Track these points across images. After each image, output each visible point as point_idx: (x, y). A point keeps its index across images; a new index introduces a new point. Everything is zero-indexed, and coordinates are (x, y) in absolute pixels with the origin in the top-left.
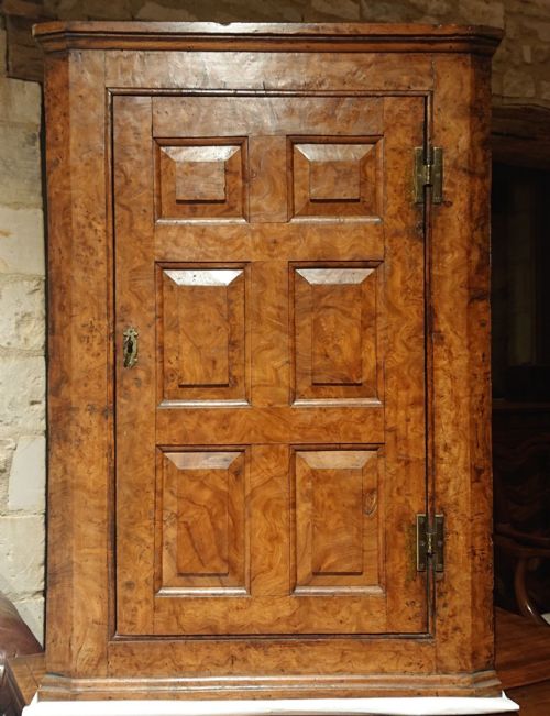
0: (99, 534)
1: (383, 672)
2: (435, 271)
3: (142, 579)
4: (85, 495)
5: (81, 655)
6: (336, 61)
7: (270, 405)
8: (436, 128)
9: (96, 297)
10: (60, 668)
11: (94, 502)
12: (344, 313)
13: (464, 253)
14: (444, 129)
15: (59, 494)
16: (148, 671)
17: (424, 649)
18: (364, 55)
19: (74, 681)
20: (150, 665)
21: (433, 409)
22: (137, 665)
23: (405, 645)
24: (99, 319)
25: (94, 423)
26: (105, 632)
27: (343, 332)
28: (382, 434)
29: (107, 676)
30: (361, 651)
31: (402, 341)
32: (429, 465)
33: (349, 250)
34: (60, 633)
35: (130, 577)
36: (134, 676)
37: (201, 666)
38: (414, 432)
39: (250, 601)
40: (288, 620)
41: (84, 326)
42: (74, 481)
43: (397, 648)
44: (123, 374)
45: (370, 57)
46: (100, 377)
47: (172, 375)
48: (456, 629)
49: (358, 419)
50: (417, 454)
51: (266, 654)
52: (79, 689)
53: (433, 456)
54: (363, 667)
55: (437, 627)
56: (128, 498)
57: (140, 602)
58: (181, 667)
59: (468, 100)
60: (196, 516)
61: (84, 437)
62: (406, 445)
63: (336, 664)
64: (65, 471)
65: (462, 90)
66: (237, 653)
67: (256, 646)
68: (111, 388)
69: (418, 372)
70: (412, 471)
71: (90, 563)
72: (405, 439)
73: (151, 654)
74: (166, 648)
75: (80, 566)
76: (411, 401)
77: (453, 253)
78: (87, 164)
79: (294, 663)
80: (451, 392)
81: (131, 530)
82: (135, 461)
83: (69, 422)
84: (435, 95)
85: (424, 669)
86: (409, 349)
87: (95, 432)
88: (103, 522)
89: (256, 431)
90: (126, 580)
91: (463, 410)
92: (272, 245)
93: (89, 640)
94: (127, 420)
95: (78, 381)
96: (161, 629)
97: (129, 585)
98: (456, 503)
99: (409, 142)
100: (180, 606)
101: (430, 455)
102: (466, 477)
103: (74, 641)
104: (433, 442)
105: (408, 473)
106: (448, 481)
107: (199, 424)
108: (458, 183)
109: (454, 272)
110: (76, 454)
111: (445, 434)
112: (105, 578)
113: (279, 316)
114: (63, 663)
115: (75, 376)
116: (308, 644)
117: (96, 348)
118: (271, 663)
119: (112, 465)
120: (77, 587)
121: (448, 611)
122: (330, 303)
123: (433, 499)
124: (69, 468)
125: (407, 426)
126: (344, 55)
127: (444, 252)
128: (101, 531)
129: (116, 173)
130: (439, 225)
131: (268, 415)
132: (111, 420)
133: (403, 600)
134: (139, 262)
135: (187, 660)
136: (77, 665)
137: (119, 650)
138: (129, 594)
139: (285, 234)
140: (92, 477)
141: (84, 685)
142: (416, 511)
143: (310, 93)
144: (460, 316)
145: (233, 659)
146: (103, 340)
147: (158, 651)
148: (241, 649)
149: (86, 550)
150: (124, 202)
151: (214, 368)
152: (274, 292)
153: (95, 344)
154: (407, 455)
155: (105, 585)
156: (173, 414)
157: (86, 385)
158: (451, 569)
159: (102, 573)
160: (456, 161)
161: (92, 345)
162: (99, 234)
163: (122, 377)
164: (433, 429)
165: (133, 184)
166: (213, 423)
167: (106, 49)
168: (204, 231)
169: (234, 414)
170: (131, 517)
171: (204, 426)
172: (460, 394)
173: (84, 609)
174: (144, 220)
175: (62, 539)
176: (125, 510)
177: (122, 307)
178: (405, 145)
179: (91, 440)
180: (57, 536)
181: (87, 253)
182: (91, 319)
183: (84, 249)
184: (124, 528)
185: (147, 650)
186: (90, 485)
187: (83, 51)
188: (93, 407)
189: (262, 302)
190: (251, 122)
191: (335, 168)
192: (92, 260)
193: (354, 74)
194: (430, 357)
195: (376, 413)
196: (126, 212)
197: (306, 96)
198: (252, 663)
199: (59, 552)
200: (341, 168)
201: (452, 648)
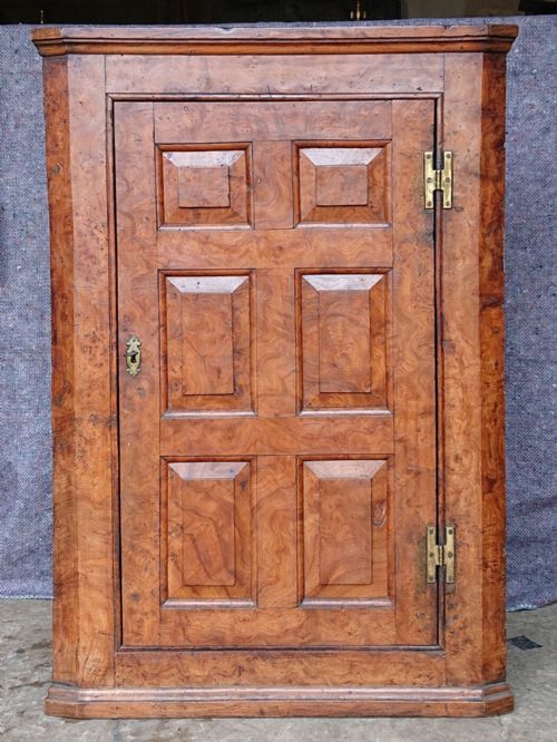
0: (105, 546)
1: (392, 683)
2: (446, 278)
3: (147, 591)
4: (90, 506)
5: (88, 666)
6: (343, 62)
7: (276, 415)
8: (447, 131)
9: (98, 307)
10: (67, 678)
11: (97, 513)
12: (351, 320)
13: (476, 260)
14: (455, 133)
15: (63, 505)
16: (155, 681)
17: (434, 661)
18: (371, 56)
19: (81, 692)
20: (156, 675)
21: (443, 418)
22: (144, 676)
23: (415, 657)
24: (102, 329)
25: (98, 434)
26: (111, 643)
27: (352, 340)
28: (392, 445)
29: (114, 687)
30: (369, 663)
31: (412, 350)
32: (440, 476)
33: (357, 256)
34: (67, 643)
35: (135, 588)
36: (141, 686)
37: (208, 676)
38: (425, 443)
39: (257, 613)
40: (295, 632)
41: (87, 336)
42: (78, 493)
43: (407, 660)
44: (127, 384)
46: (104, 387)
47: (176, 385)
48: (467, 641)
49: (367, 429)
50: (428, 465)
51: (274, 665)
52: (88, 699)
53: (444, 466)
54: (371, 679)
55: (448, 639)
56: (133, 510)
57: (146, 614)
58: (188, 678)
59: (480, 102)
60: (202, 528)
61: (87, 448)
62: (417, 456)
63: (344, 676)
64: (69, 482)
65: (474, 91)
66: (244, 664)
67: (264, 658)
68: (114, 398)
69: (428, 381)
70: (422, 484)
71: (94, 574)
72: (415, 449)
73: (157, 665)
74: (172, 658)
75: (86, 577)
76: (421, 411)
77: (464, 259)
78: (87, 172)
79: (302, 674)
80: (463, 401)
81: (135, 542)
82: (139, 473)
83: (72, 433)
84: (446, 97)
85: (434, 681)
86: (419, 358)
87: (99, 443)
88: (108, 534)
89: (262, 442)
90: (132, 591)
91: (476, 420)
92: (278, 252)
93: (96, 650)
94: (130, 430)
95: (81, 392)
96: (167, 641)
97: (135, 597)
98: (468, 515)
99: (417, 145)
100: (187, 617)
101: (441, 467)
102: (478, 487)
103: (81, 650)
104: (444, 453)
105: (418, 484)
106: (459, 492)
107: (205, 436)
108: (470, 187)
109: (465, 279)
110: (80, 465)
111: (456, 444)
112: (111, 589)
113: (285, 324)
114: (70, 673)
115: (77, 387)
116: (316, 655)
117: (99, 359)
118: (279, 674)
119: (117, 476)
120: (82, 597)
121: (459, 623)
122: (338, 310)
123: (444, 510)
124: (73, 478)
125: (417, 436)
126: (350, 56)
127: (455, 259)
128: (106, 543)
129: (118, 180)
130: (450, 231)
131: (274, 426)
132: (114, 431)
133: (412, 611)
134: (141, 271)
135: (195, 671)
136: (83, 674)
137: (125, 661)
138: (135, 606)
139: (291, 240)
140: (97, 488)
141: (91, 696)
142: (426, 521)
143: (317, 97)
144: (472, 324)
145: (241, 669)
146: (105, 350)
147: (164, 662)
148: (248, 660)
149: (92, 562)
150: (126, 210)
151: (219, 377)
152: (280, 299)
153: (99, 353)
154: (418, 466)
155: (111, 595)
156: (177, 425)
157: (89, 396)
158: (462, 580)
159: (107, 585)
160: (467, 165)
161: (94, 355)
162: (101, 242)
163: (125, 388)
164: (444, 439)
165: (136, 191)
166: (219, 434)
167: (106, 54)
168: (207, 238)
169: (239, 424)
170: (136, 529)
171: (210, 437)
172: (472, 404)
173: (90, 620)
174: (147, 227)
175: (68, 550)
176: (130, 522)
177: (125, 316)
178: (415, 149)
179: (95, 451)
180: (63, 547)
181: (89, 261)
182: (93, 329)
183: (85, 259)
184: (129, 540)
185: (154, 661)
186: (95, 495)
187: (82, 56)
188: (96, 417)
189: (267, 309)
190: (255, 127)
191: (341, 173)
192: (94, 269)
193: (362, 76)
194: (441, 366)
195: (385, 423)
196: (129, 221)
197: (311, 100)
198: (260, 674)
199: (64, 562)
200: (348, 173)
201: (462, 660)
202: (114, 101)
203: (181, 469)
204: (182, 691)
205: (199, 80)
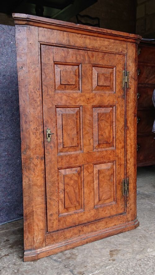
0: (41, 200)
1: (115, 225)
2: (127, 109)
3: (55, 212)
4: (36, 187)
5: (38, 242)
6: (104, 41)
7: (88, 152)
8: (127, 65)
9: (37, 118)
10: (30, 248)
11: (39, 190)
12: (106, 121)
13: (133, 103)
14: (129, 66)
15: (27, 188)
16: (57, 241)
17: (124, 216)
18: (111, 40)
19: (36, 251)
20: (57, 239)
21: (126, 149)
22: (54, 240)
23: (120, 217)
24: (39, 126)
25: (39, 163)
26: (44, 232)
27: (106, 127)
28: (115, 157)
29: (45, 246)
30: (110, 221)
31: (120, 130)
32: (125, 165)
33: (108, 101)
34: (29, 236)
35: (51, 212)
36: (53, 244)
37: (71, 235)
38: (121, 156)
39: (84, 213)
40: (93, 217)
41: (34, 129)
42: (33, 183)
43: (118, 218)
44: (47, 145)
45: (113, 41)
46: (40, 146)
47: (60, 144)
48: (131, 209)
49: (110, 154)
50: (123, 162)
51: (88, 227)
52: (39, 252)
53: (126, 162)
55: (127, 210)
56: (50, 187)
57: (54, 220)
58: (66, 238)
59: (134, 57)
60: (70, 189)
61: (35, 168)
62: (120, 160)
63: (105, 226)
64: (29, 180)
65: (133, 54)
66: (81, 229)
67: (86, 226)
68: (43, 150)
69: (123, 138)
71: (39, 210)
72: (120, 158)
74: (62, 232)
75: (36, 212)
76: (122, 147)
77: (131, 103)
79: (95, 228)
80: (130, 144)
81: (51, 197)
82: (51, 174)
83: (30, 163)
84: (127, 55)
85: (124, 222)
86: (121, 132)
87: (39, 166)
88: (43, 196)
89: (85, 160)
90: (50, 214)
91: (133, 149)
92: (88, 100)
93: (40, 236)
94: (48, 160)
95: (33, 148)
96: (61, 227)
97: (51, 215)
98: (131, 175)
99: (122, 69)
100: (66, 218)
101: (125, 162)
102: (133, 167)
103: (35, 237)
104: (126, 158)
105: (121, 168)
106: (129, 169)
107: (70, 160)
108: (132, 82)
109: (131, 109)
110: (33, 174)
111: (129, 156)
112: (44, 214)
113: (90, 123)
114: (31, 245)
115: (32, 147)
116: (98, 222)
117: (38, 136)
118: (89, 230)
119: (44, 176)
120: (35, 219)
121: (129, 205)
122: (103, 119)
123: (126, 175)
124: (31, 179)
125: (121, 154)
126: (106, 39)
127: (129, 103)
129: (42, 73)
130: (128, 95)
131: (88, 155)
132: (43, 161)
133: (120, 204)
134: (50, 105)
135: (68, 235)
136: (36, 245)
137: (49, 236)
138: (51, 218)
139: (91, 97)
140: (39, 181)
141: (39, 251)
142: (122, 178)
143: (97, 50)
144: (132, 121)
145: (80, 231)
146: (40, 133)
147: (59, 234)
148: (82, 228)
149: (38, 206)
150: (45, 84)
151: (73, 141)
152: (88, 115)
153: (38, 135)
154: (121, 163)
155: (43, 216)
156: (62, 157)
157: (35, 150)
158: (130, 193)
159: (43, 213)
160: (132, 76)
162: (38, 95)
163: (46, 146)
164: (126, 155)
165: (48, 77)
166: (73, 159)
167: (39, 27)
168: (69, 95)
169: (79, 156)
170: (51, 193)
172: (132, 144)
173: (38, 226)
174: (52, 91)
175: (29, 204)
176: (49, 191)
177: (46, 122)
178: (121, 70)
179: (38, 168)
180: (27, 203)
181: (34, 102)
182: (36, 126)
183: (33, 101)
184: (49, 197)
185: (57, 235)
186: (39, 184)
187: (31, 26)
188: (38, 157)
189: (85, 119)
190: (82, 58)
191: (104, 76)
192: (36, 105)
193: (109, 46)
194: (126, 134)
195: (114, 152)
196: (46, 88)
197: (97, 51)
198: (85, 231)
199: (28, 208)
200: (106, 76)
201: (130, 215)
202: (41, 44)
203: (63, 171)
204: (65, 242)
205: (66, 40)
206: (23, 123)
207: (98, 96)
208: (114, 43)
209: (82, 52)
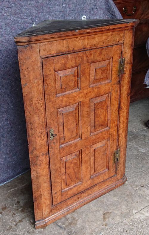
0: (47, 185)
1: (107, 186)
2: (121, 92)
3: (58, 190)
4: (43, 177)
5: (45, 214)
6: (102, 36)
7: (86, 138)
9: (42, 124)
10: (40, 219)
11: (45, 178)
12: (102, 108)
13: (127, 85)
14: (125, 53)
15: (35, 179)
16: (61, 209)
17: (115, 178)
18: (108, 33)
19: (44, 220)
21: (119, 125)
22: (58, 209)
24: (43, 130)
25: (44, 158)
26: (50, 206)
27: (102, 113)
28: (109, 135)
29: (52, 215)
30: (103, 184)
31: (114, 112)
32: (118, 139)
33: (104, 91)
34: (39, 211)
35: (55, 191)
36: (58, 212)
37: (72, 202)
38: (115, 133)
39: (82, 184)
40: (90, 185)
41: (39, 133)
42: (40, 175)
43: (110, 180)
44: (50, 142)
45: (110, 33)
46: (45, 145)
47: (62, 138)
48: (121, 171)
49: (104, 134)
51: (85, 193)
54: (104, 187)
55: (117, 172)
56: (54, 174)
57: (58, 196)
58: (68, 205)
59: (131, 43)
60: (70, 171)
61: (41, 163)
62: (114, 136)
63: (99, 189)
64: (37, 173)
65: (130, 40)
66: (79, 196)
67: (83, 193)
68: (48, 147)
69: (117, 118)
70: (115, 142)
71: (46, 192)
72: (114, 135)
74: (64, 203)
75: (43, 194)
76: (115, 126)
77: (125, 86)
78: (36, 84)
79: (91, 192)
80: (123, 121)
81: (55, 181)
82: (55, 164)
83: (37, 160)
84: (124, 43)
85: (115, 181)
87: (44, 161)
88: (48, 182)
89: (83, 145)
90: (55, 192)
91: (125, 124)
92: (86, 95)
93: (47, 209)
94: (52, 154)
95: (39, 148)
96: (63, 199)
97: (56, 193)
98: (122, 145)
99: (118, 58)
100: (67, 192)
101: (118, 137)
102: (124, 139)
103: (43, 211)
104: (119, 134)
105: (114, 142)
106: (121, 141)
108: (127, 67)
109: (125, 91)
110: (40, 168)
111: (121, 131)
112: (50, 194)
113: (87, 113)
114: (41, 217)
115: (38, 148)
116: (94, 187)
118: (86, 195)
119: (49, 167)
121: (119, 168)
122: (99, 107)
123: (118, 146)
124: (38, 172)
126: (104, 34)
127: (123, 86)
128: (48, 184)
129: (45, 84)
130: (123, 80)
131: (85, 140)
132: (48, 155)
133: (112, 170)
134: (53, 110)
135: (69, 203)
137: (54, 208)
138: (55, 195)
139: (89, 91)
140: (45, 172)
141: (47, 220)
142: (115, 150)
144: (125, 102)
145: (79, 198)
146: (44, 135)
149: (45, 190)
150: (47, 93)
151: (73, 133)
152: (86, 108)
154: (114, 139)
156: (63, 149)
157: (41, 149)
158: (121, 159)
159: (49, 194)
160: (127, 61)
161: (42, 137)
162: (41, 105)
163: (50, 144)
164: (119, 131)
165: (50, 87)
166: (73, 147)
167: (39, 43)
168: (69, 95)
169: (78, 143)
170: (55, 178)
171: (71, 149)
172: (125, 121)
173: (45, 203)
174: (53, 97)
175: (37, 190)
177: (49, 124)
179: (43, 163)
180: (36, 189)
181: (38, 111)
182: (41, 130)
183: (37, 111)
185: (60, 205)
186: (45, 174)
187: (32, 45)
188: (43, 154)
189: (83, 111)
190: (81, 60)
191: (101, 70)
192: (40, 113)
193: (106, 40)
194: (119, 114)
195: (108, 131)
196: (48, 96)
197: (95, 49)
198: (83, 197)
199: (37, 193)
200: (103, 69)
201: (119, 175)
202: (42, 59)
203: (64, 158)
204: (67, 208)
205: (66, 48)
206: (30, 130)
207: (96, 89)
208: (111, 35)
209: (80, 54)
